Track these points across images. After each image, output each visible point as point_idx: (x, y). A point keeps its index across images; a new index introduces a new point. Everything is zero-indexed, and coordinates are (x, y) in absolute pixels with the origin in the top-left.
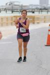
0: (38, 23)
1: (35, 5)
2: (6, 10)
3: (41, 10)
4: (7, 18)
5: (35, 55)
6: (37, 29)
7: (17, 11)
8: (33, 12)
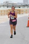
0: (22, 14)
1: (20, 3)
2: (4, 6)
3: (24, 6)
4: (4, 11)
5: (20, 32)
6: (21, 17)
7: (10, 7)
8: (20, 7)
